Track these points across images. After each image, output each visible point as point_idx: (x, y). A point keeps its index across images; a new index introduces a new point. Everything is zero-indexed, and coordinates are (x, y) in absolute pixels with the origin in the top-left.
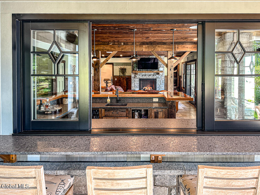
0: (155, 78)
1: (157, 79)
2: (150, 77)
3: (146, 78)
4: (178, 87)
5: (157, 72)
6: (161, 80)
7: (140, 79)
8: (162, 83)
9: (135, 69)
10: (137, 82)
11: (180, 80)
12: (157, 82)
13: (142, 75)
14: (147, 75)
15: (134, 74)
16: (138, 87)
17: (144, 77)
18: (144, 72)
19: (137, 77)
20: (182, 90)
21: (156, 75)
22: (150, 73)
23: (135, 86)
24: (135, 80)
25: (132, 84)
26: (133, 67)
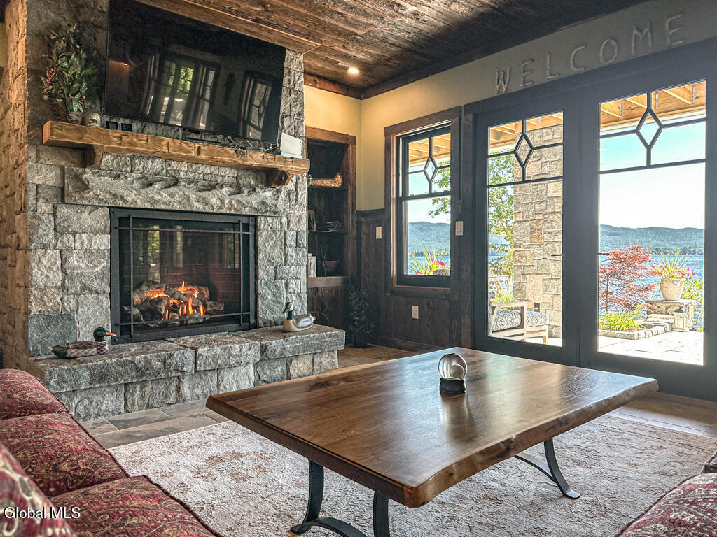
0: (247, 211)
1: (262, 224)
2: (214, 201)
3: (177, 207)
4: (350, 276)
5: (269, 165)
6: (285, 232)
7: (125, 214)
8: (291, 252)
9: (76, 107)
10: (90, 240)
11: (359, 239)
12: (260, 240)
13: (139, 179)
14: (185, 181)
15: (63, 163)
16: (97, 292)
17: (161, 195)
18: (168, 145)
19: (89, 192)
20: (388, 294)
21: (258, 190)
22: (209, 172)
23: (67, 284)
24: (64, 220)
25: (37, 259)
26: (51, 87)
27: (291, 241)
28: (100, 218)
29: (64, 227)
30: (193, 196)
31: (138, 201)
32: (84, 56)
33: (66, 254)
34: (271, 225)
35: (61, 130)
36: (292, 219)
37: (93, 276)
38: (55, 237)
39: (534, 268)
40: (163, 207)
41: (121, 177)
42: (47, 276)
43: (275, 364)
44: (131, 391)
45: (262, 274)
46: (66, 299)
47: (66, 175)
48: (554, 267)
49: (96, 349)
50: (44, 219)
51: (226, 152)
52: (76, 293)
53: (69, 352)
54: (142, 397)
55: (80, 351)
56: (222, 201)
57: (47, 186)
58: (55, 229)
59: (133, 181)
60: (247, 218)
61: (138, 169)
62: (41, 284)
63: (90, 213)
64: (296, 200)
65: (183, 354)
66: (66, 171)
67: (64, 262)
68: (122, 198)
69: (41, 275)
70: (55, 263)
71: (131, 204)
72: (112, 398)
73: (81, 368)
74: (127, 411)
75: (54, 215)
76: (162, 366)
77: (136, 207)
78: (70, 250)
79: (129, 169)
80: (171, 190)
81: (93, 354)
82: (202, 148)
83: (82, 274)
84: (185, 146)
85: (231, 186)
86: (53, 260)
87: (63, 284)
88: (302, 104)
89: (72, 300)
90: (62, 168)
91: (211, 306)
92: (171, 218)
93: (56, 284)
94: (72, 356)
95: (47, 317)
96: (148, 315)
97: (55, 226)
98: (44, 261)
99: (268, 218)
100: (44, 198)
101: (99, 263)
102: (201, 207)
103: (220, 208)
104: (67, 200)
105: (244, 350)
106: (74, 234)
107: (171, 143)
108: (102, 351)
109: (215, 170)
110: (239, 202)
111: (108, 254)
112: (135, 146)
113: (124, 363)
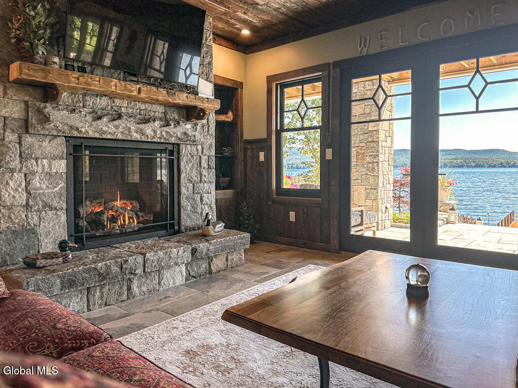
0: (173, 140)
1: (183, 150)
2: (149, 132)
3: (120, 137)
4: (239, 189)
5: (192, 104)
6: (200, 157)
7: (78, 143)
8: (204, 172)
9: (41, 50)
10: (50, 165)
11: (245, 160)
12: (182, 163)
13: (90, 113)
14: (127, 116)
15: (27, 98)
16: (56, 209)
17: (108, 127)
18: (116, 86)
19: (50, 124)
20: (270, 203)
21: (181, 123)
22: (144, 108)
23: (31, 203)
24: (28, 148)
25: (5, 182)
26: (18, 32)
27: (204, 164)
28: (59, 146)
29: (28, 154)
30: (133, 128)
31: (90, 132)
32: (48, 6)
33: (29, 177)
34: (190, 151)
35: (29, 70)
36: (205, 147)
37: (52, 195)
38: (21, 162)
39: (359, 181)
40: (109, 137)
41: (77, 111)
42: (14, 197)
43: (200, 262)
44: (92, 293)
45: (183, 190)
46: (30, 215)
47: (30, 109)
48: (373, 180)
49: (62, 258)
50: (11, 147)
51: (160, 92)
52: (39, 211)
53: (38, 262)
54: (101, 297)
55: (48, 261)
56: (155, 132)
57: (14, 119)
58: (20, 156)
59: (86, 115)
60: (171, 146)
61: (89, 105)
62: (9, 204)
63: (50, 141)
64: (208, 132)
65: (135, 259)
66: (30, 105)
67: (28, 184)
68: (77, 129)
69: (9, 196)
70: (20, 185)
71: (83, 134)
72: (77, 300)
73: (53, 276)
74: (89, 310)
75: (20, 143)
76: (119, 270)
77: (88, 136)
78: (33, 173)
79: (81, 105)
80: (116, 123)
81: (60, 263)
82: (142, 88)
83: (43, 193)
84: (128, 86)
85: (161, 120)
86: (18, 182)
87: (27, 203)
88: (211, 56)
89: (35, 217)
90: (26, 103)
91: (142, 216)
92: (114, 146)
93: (22, 203)
94: (41, 265)
95: (15, 232)
96: (94, 226)
97: (21, 153)
98: (11, 184)
99: (188, 146)
100: (11, 129)
101: (58, 184)
102: (139, 137)
103: (153, 138)
104: (31, 130)
105: (180, 253)
106: (36, 159)
107: (118, 84)
108: (67, 260)
109: (148, 107)
110: (167, 132)
111: (64, 176)
112: (90, 85)
113: (89, 270)
